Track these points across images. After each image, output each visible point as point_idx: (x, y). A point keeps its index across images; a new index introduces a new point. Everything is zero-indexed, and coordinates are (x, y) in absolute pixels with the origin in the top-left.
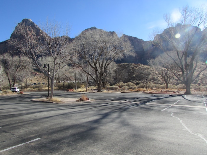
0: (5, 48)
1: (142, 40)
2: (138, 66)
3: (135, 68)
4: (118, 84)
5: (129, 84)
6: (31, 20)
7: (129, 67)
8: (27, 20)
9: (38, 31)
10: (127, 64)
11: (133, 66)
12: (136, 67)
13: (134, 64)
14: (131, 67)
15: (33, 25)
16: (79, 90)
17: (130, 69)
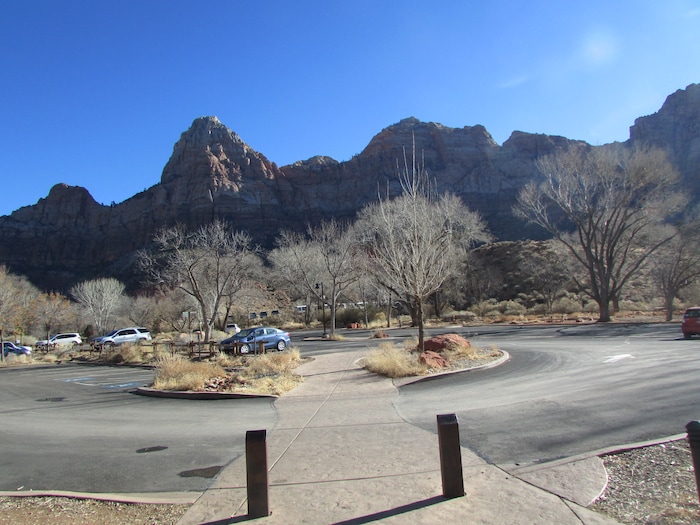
0: (148, 211)
1: (584, 142)
2: (545, 248)
3: (536, 255)
4: (475, 307)
5: (505, 306)
6: (216, 119)
7: (517, 252)
8: (206, 120)
9: (240, 150)
10: (511, 245)
11: (530, 248)
12: (537, 250)
13: (533, 242)
14: (524, 254)
15: (223, 135)
16: (373, 324)
17: (521, 260)
